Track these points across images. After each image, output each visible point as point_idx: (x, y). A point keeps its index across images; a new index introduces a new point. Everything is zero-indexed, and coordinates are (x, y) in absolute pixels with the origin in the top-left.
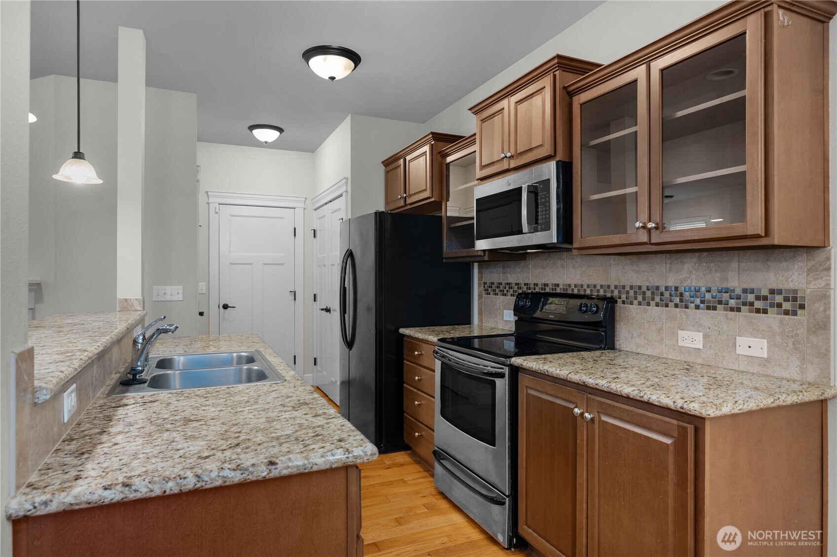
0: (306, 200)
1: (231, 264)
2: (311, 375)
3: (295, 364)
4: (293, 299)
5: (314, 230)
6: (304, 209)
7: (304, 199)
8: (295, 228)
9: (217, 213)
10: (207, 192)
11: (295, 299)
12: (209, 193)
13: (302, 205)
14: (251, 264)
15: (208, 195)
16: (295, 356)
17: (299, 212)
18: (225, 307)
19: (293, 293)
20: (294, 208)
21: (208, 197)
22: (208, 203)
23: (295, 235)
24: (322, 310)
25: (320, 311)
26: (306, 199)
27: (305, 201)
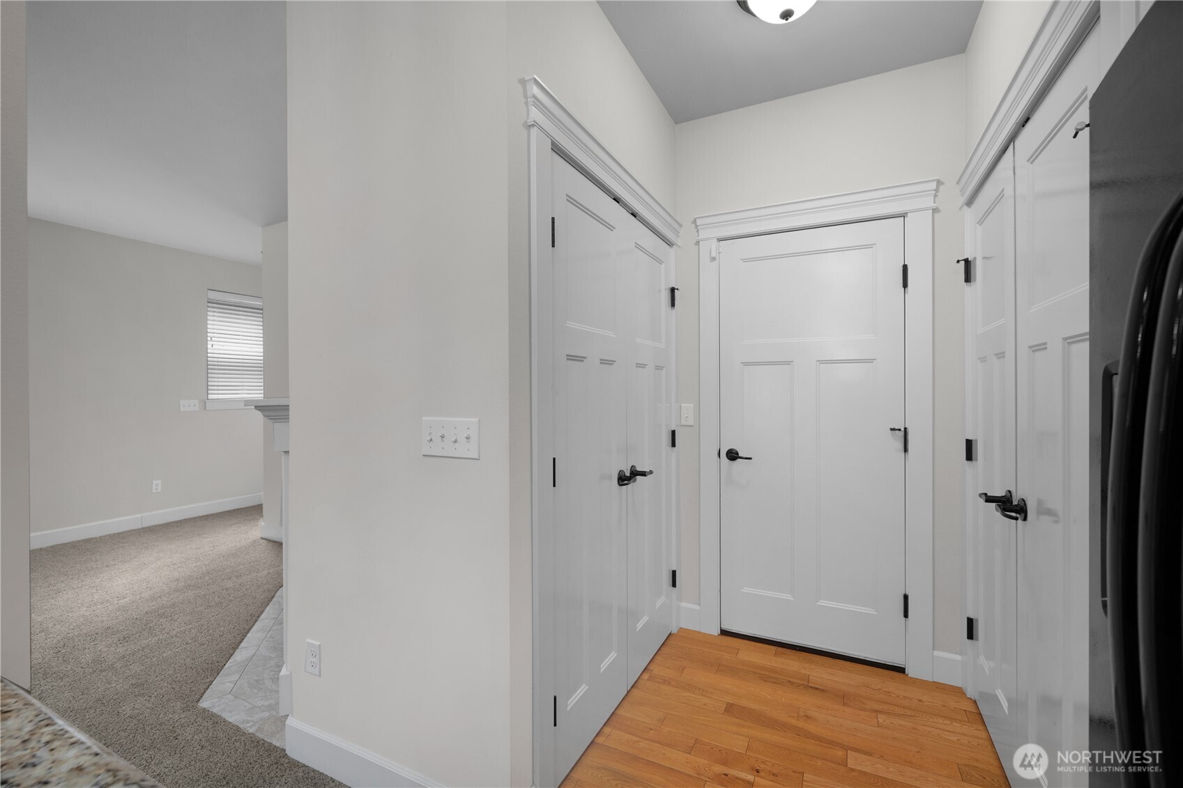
0: (941, 187)
1: (746, 364)
2: (958, 657)
3: (906, 615)
4: (901, 446)
5: (967, 261)
6: (935, 210)
7: (934, 185)
8: (905, 268)
9: (713, 259)
10: (695, 220)
11: (906, 450)
12: (699, 222)
13: (929, 202)
14: (788, 363)
15: (697, 226)
16: (906, 597)
17: (919, 226)
18: (733, 455)
19: (902, 433)
20: (904, 216)
21: (698, 231)
22: (698, 243)
23: (905, 285)
24: (989, 499)
25: (982, 501)
26: (939, 183)
27: (937, 190)
